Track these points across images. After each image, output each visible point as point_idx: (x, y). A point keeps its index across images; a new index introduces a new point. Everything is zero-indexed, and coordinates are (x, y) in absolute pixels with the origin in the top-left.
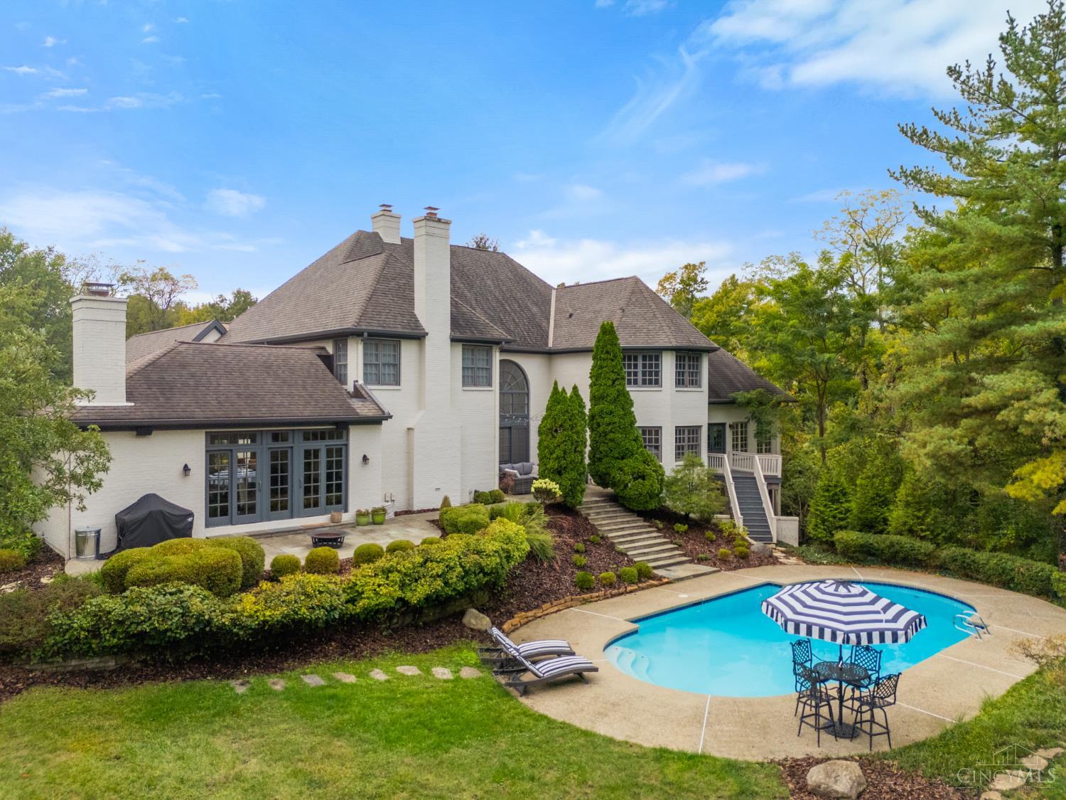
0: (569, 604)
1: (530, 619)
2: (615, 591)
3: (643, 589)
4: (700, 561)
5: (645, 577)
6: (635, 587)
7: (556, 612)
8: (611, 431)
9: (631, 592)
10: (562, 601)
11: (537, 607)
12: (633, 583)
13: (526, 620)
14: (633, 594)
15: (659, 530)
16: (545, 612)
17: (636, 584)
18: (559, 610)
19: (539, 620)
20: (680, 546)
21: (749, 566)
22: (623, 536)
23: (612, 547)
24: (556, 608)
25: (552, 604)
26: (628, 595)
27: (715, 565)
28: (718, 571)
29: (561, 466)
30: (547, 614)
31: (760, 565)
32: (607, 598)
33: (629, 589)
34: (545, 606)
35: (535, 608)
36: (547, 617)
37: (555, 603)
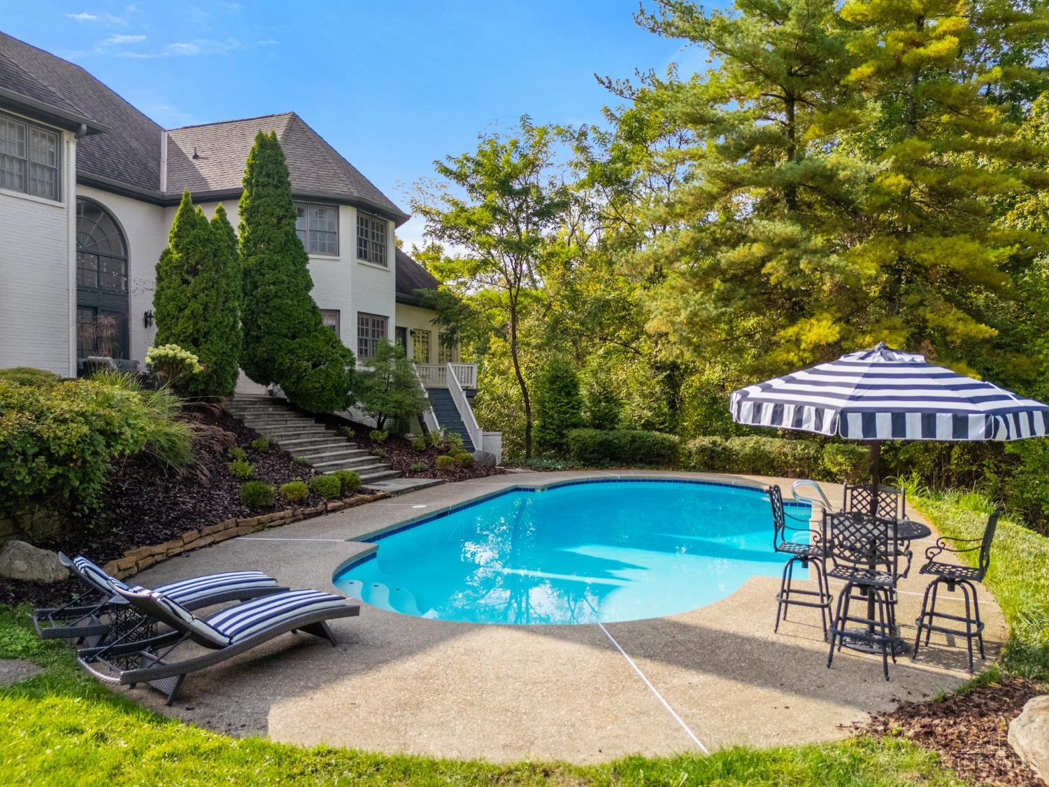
0: (233, 531)
1: (158, 558)
2: (308, 511)
3: (351, 505)
4: (414, 473)
5: (350, 489)
6: (340, 503)
7: (210, 545)
8: (276, 296)
9: (334, 510)
10: (220, 526)
11: (172, 537)
12: (335, 498)
13: (150, 561)
14: (338, 513)
15: (349, 440)
16: (188, 547)
17: (340, 499)
18: (214, 543)
19: (177, 559)
20: (383, 457)
21: (477, 477)
22: (301, 444)
23: (287, 456)
24: (209, 540)
25: (200, 531)
26: (331, 515)
27: (435, 476)
28: (443, 483)
29: (198, 331)
30: (193, 549)
31: (488, 475)
32: (299, 520)
33: (330, 505)
34: (187, 536)
35: (167, 540)
36: (192, 554)
37: (207, 530)
